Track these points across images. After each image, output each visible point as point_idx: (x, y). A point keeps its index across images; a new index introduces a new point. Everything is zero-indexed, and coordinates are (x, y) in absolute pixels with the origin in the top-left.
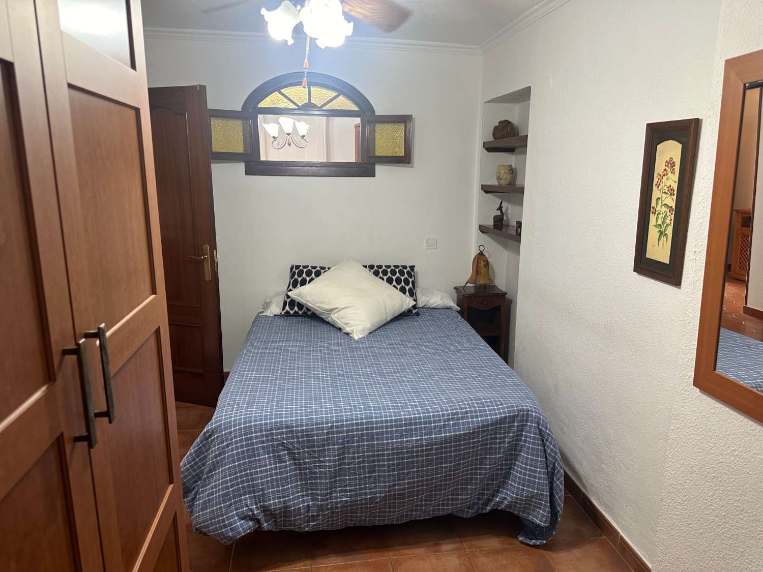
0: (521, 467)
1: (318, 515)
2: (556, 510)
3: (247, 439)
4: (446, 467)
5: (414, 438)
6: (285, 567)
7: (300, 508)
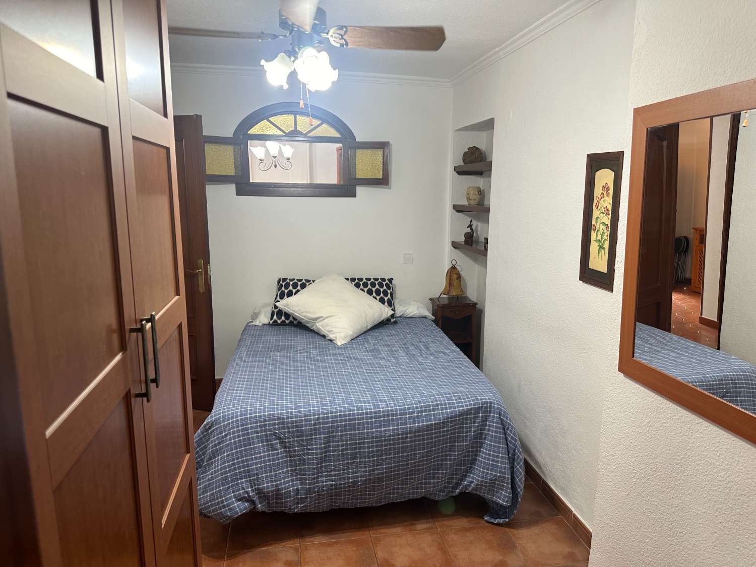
0: (486, 454)
1: (307, 498)
2: (517, 492)
3: (243, 430)
4: (419, 454)
5: (391, 428)
6: (277, 545)
7: (290, 491)
